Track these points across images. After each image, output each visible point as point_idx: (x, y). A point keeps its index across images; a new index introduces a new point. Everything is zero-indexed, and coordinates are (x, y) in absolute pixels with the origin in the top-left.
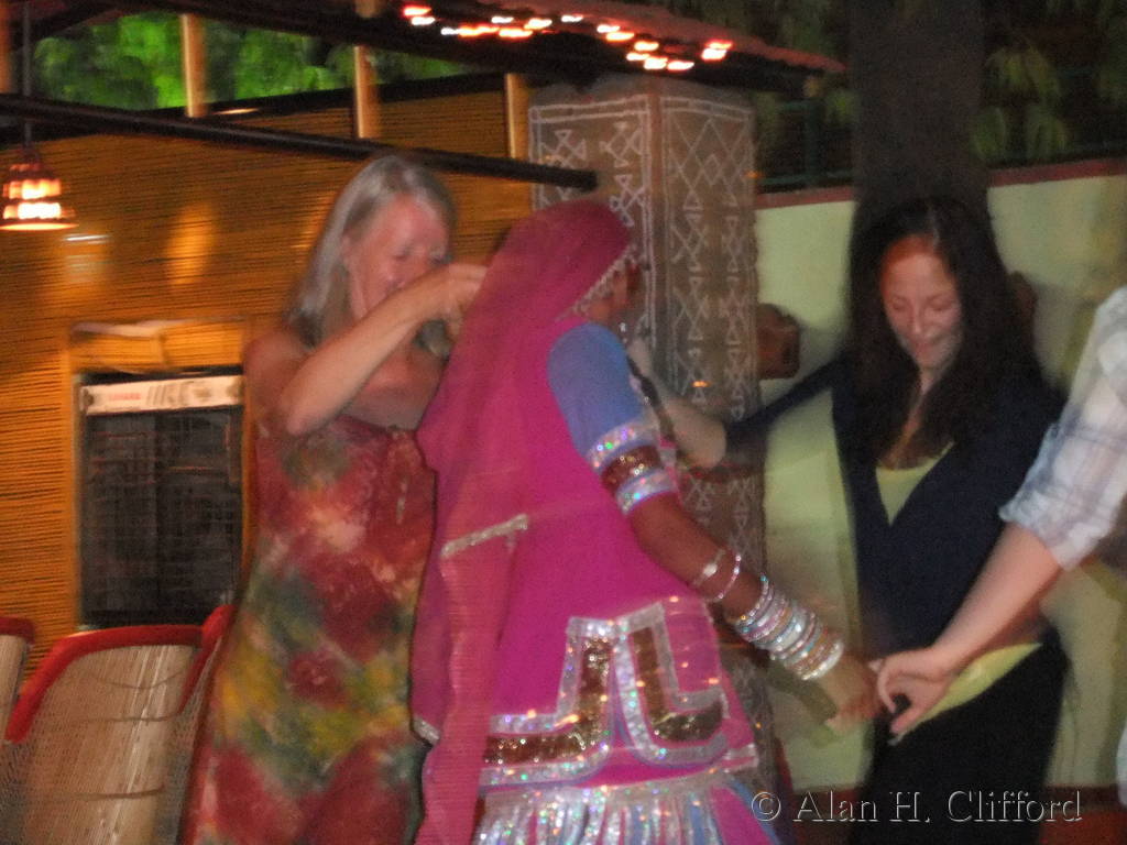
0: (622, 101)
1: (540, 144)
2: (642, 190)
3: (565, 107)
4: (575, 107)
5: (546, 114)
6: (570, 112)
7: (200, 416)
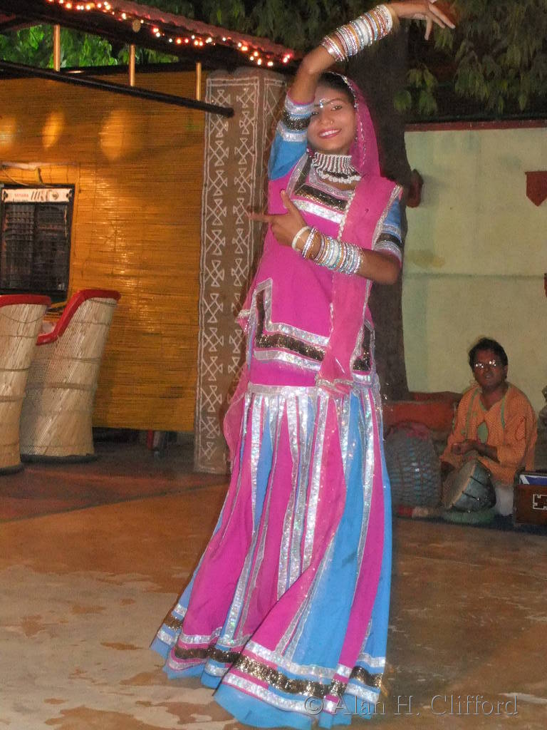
0: (248, 79)
1: (211, 96)
2: (253, 119)
3: (223, 80)
4: (227, 80)
5: (213, 82)
6: (224, 82)
7: (54, 206)
